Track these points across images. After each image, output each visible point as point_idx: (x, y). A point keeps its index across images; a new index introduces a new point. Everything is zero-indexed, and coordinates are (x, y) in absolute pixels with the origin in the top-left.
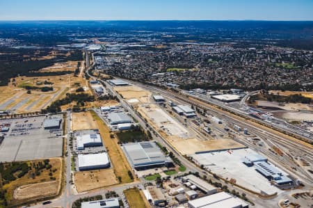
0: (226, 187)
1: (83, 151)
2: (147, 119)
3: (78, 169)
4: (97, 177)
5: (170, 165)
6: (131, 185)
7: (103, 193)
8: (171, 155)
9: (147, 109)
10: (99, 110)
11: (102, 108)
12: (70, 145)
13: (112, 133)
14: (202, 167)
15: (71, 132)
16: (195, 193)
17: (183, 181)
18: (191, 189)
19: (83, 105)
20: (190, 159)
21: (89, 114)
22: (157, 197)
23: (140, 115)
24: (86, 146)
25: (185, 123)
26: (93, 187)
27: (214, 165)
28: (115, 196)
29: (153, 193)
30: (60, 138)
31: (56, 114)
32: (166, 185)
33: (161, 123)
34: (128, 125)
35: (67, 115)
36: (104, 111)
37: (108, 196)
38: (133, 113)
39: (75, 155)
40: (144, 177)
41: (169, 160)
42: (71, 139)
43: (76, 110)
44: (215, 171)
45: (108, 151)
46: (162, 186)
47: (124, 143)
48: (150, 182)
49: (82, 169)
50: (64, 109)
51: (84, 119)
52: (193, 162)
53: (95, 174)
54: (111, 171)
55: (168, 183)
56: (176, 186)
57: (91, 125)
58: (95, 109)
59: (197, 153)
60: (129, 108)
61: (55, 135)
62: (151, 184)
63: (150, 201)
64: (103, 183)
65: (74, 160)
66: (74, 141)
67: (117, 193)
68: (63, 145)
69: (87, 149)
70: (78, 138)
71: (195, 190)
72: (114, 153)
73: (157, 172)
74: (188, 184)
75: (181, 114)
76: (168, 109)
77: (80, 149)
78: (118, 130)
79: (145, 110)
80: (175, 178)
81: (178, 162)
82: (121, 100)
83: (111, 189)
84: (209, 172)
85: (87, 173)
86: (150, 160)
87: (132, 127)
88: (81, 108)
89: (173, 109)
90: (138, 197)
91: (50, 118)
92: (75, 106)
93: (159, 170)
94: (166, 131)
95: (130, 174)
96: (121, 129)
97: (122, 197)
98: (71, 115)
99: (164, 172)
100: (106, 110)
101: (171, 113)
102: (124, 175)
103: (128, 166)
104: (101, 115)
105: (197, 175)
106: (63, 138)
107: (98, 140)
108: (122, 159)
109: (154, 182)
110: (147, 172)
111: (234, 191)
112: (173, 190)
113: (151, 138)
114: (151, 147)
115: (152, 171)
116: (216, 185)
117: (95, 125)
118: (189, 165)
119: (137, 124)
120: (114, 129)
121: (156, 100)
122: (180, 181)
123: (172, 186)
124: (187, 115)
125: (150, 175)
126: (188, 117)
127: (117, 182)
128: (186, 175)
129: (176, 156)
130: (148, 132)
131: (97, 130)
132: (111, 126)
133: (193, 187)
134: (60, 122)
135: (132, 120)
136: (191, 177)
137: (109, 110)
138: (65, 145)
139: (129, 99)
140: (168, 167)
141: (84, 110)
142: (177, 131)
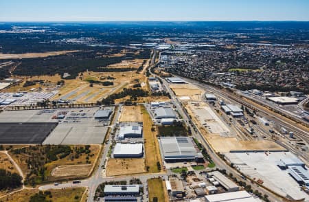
0: (250, 187)
1: (123, 141)
2: (192, 115)
3: (112, 156)
4: (127, 165)
5: (200, 160)
6: (156, 175)
7: (128, 179)
8: (204, 152)
9: (196, 107)
10: (149, 105)
11: (152, 103)
12: (112, 134)
13: (155, 127)
14: (232, 165)
15: (118, 123)
16: (215, 188)
17: (208, 177)
18: (213, 185)
19: (136, 99)
20: (222, 156)
21: (139, 108)
22: (176, 188)
23: (186, 112)
24: (126, 136)
25: (229, 122)
26: (121, 173)
27: (245, 164)
28: (138, 183)
29: (173, 184)
30: (106, 128)
31: (109, 106)
32: (190, 178)
33: (205, 121)
34: (171, 120)
35: (119, 108)
36: (153, 106)
37: (132, 182)
38: (180, 110)
39: (114, 143)
40: (171, 169)
41: (200, 155)
42: (115, 129)
43: (127, 104)
44: (244, 170)
45: (145, 142)
46: (185, 179)
47: (163, 136)
48: (176, 174)
49: (117, 157)
50: (117, 102)
51: (133, 113)
52: (225, 160)
53: (127, 161)
54: (142, 160)
55: (193, 177)
56: (199, 180)
57: (137, 118)
58: (145, 104)
59: (231, 152)
60: (178, 105)
61: (102, 125)
62: (175, 176)
63: (169, 191)
64: (131, 170)
65: (112, 147)
66: (117, 131)
67: (141, 180)
68: (107, 134)
69: (126, 139)
70: (122, 128)
71: (217, 186)
72: (151, 145)
73: (185, 165)
74: (211, 179)
75: (228, 113)
76: (217, 108)
77: (121, 139)
78: (160, 124)
79: (193, 107)
80: (201, 173)
81: (210, 159)
82: (173, 97)
83: (137, 177)
84: (238, 171)
85: (119, 161)
86: (181, 154)
87: (175, 122)
88: (133, 102)
89: (222, 109)
90: (159, 186)
91: (103, 109)
92: (128, 100)
93: (188, 164)
94: (208, 128)
95: (158, 165)
96: (164, 124)
97: (145, 185)
98: (123, 108)
99: (192, 166)
100: (156, 105)
101: (218, 111)
102: (153, 165)
103: (159, 158)
104: (148, 110)
105: (223, 172)
106: (109, 128)
107: (139, 132)
108: (156, 150)
109: (179, 175)
110: (175, 165)
111: (257, 191)
112: (195, 184)
113: (190, 134)
114: (186, 141)
115: (181, 165)
116: (241, 184)
117: (141, 119)
118: (218, 162)
119: (180, 120)
120: (157, 123)
121: (207, 99)
122: (206, 176)
123: (194, 180)
124: (234, 114)
125: (178, 168)
126: (234, 117)
127: (144, 171)
128: (213, 171)
129: (209, 153)
130: (189, 128)
131: (142, 123)
132: (155, 120)
133: (216, 183)
134: (110, 114)
135: (177, 116)
136: (217, 174)
137: (158, 106)
138: (109, 134)
139: (181, 96)
140: (197, 162)
141: (135, 104)
142: (218, 129)
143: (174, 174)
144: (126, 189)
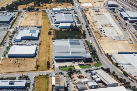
0: (129, 83)
1: (19, 43)
2: (91, 20)
3: (7, 56)
4: (20, 64)
5: (88, 60)
6: (44, 73)
7: (17, 76)
8: (94, 53)
9: (96, 13)
10: (51, 11)
11: (54, 9)
12: (10, 37)
13: (52, 31)
14: (117, 65)
15: (18, 27)
16: (96, 84)
17: (92, 75)
18: (95, 81)
19: (39, 6)
20: (109, 57)
21: (40, 14)
22: (59, 83)
23: (85, 17)
24: (23, 39)
25: (125, 27)
26: (12, 71)
27: (130, 64)
28: (27, 79)
29: (58, 80)
30: (6, 31)
31: (12, 12)
32: (75, 76)
33: (102, 25)
34: (69, 25)
35: (21, 13)
36: (55, 11)
37: (21, 78)
38: (80, 15)
39: (11, 44)
40: (60, 68)
41: (89, 55)
42: (14, 33)
43: (30, 10)
45: (40, 44)
46: (70, 76)
47: (58, 39)
48: (62, 72)
49: (11, 57)
50: (20, 8)
51: (34, 18)
52: (112, 60)
53: (20, 61)
54: (35, 60)
55: (78, 75)
56: (83, 77)
57: (37, 23)
59: (119, 53)
60: (79, 11)
61: (3, 28)
62: (62, 73)
63: (53, 86)
64: (23, 68)
65: (8, 48)
66: (16, 34)
67: (30, 77)
68: (5, 37)
69: (23, 42)
70: (20, 32)
71: (98, 82)
72: (45, 47)
73: (73, 65)
74: (94, 77)
75: (126, 19)
76: (117, 14)
77: (18, 41)
78: (58, 28)
79: (93, 13)
80: (87, 71)
81: (98, 59)
82: (76, 4)
83: (26, 74)
84: (122, 70)
85: (13, 60)
86: (70, 55)
87: (72, 27)
88: (36, 8)
89: (121, 15)
91: (6, 15)
92: (31, 6)
94: (102, 33)
95: (48, 64)
96: (61, 28)
97: (32, 81)
98: (25, 14)
99: (80, 65)
100: (57, 11)
101: (116, 17)
102: (43, 64)
103: (51, 58)
104: (49, 15)
105: (107, 71)
106: (8, 31)
107: (36, 35)
108: (49, 52)
109: (65, 73)
110: (63, 64)
112: (78, 80)
114: (79, 43)
115: (69, 64)
116: (121, 80)
117: (40, 23)
118: (105, 62)
119: (78, 25)
120: (55, 28)
121: (109, 6)
122: (90, 74)
123: (79, 77)
124: (130, 20)
125: (66, 66)
126: (131, 22)
127: (34, 69)
128: (98, 69)
129: (99, 54)
130: (84, 32)
131: (41, 27)
132: (54, 25)
133: (97, 80)
134: (12, 18)
135: (76, 21)
137: (59, 12)
138: (7, 37)
139: (83, 3)
140: (85, 62)
141: (37, 10)
142: (113, 33)
143: (61, 71)
144: (13, 84)
